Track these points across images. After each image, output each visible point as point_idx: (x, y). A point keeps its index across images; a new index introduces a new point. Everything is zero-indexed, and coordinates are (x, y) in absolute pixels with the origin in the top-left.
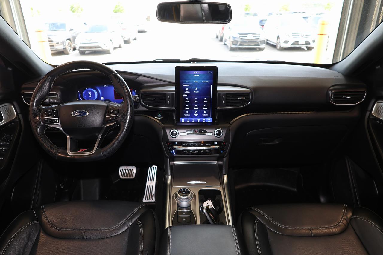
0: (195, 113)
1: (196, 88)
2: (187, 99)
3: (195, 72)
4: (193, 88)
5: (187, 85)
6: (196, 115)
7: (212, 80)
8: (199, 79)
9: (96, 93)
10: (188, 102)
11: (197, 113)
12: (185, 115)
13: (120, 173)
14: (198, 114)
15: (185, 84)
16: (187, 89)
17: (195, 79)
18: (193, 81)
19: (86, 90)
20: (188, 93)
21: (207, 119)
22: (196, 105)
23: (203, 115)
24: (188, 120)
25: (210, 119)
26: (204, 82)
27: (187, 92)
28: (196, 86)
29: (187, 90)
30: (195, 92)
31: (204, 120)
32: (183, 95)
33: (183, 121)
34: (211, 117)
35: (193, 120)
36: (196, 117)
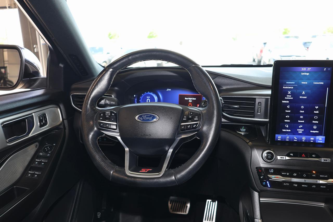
0: (299, 128)
1: (304, 92)
2: (288, 107)
3: (304, 69)
4: (298, 91)
5: (289, 88)
6: (300, 131)
7: (330, 81)
8: (309, 79)
9: (156, 98)
10: (290, 111)
11: (301, 128)
12: (283, 130)
13: (170, 205)
14: (303, 130)
15: (287, 86)
16: (289, 93)
17: (302, 79)
18: (300, 81)
19: (145, 94)
20: (290, 98)
21: (317, 139)
22: (302, 117)
23: (311, 131)
24: (288, 138)
25: (322, 138)
26: (315, 83)
27: (289, 97)
28: (304, 89)
29: (289, 94)
30: (301, 97)
31: (312, 139)
32: (283, 102)
33: (279, 139)
34: (324, 136)
35: (295, 138)
36: (300, 134)
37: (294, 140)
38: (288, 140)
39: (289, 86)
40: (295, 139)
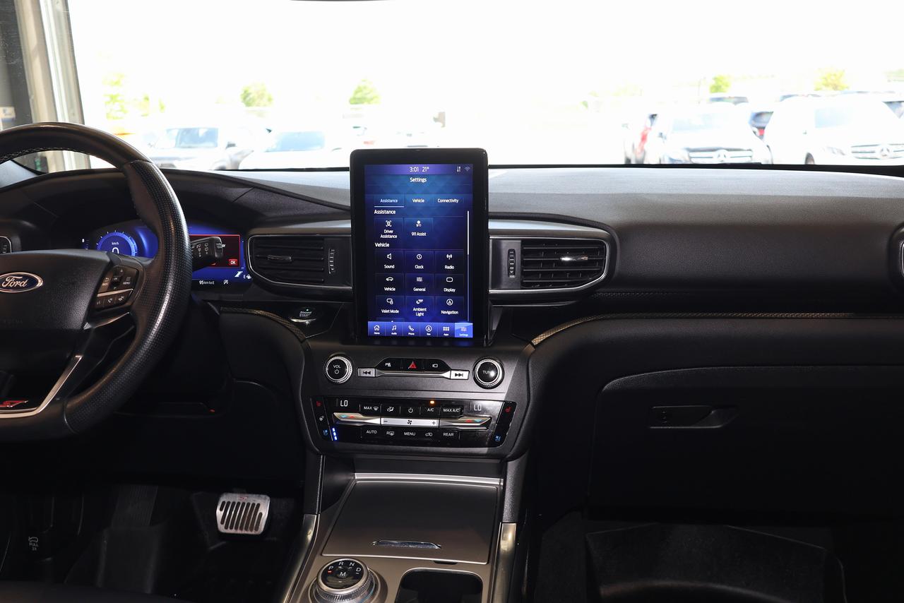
0: (417, 306)
1: (419, 222)
2: (389, 256)
3: (414, 169)
4: (407, 220)
5: (388, 212)
6: (420, 311)
7: (472, 195)
8: (426, 192)
9: (133, 245)
10: (393, 267)
11: (421, 306)
12: (384, 311)
13: (219, 513)
14: (425, 310)
15: (383, 209)
16: (389, 224)
17: (414, 193)
18: (408, 197)
19: (106, 237)
20: (391, 237)
21: (456, 328)
22: (419, 279)
23: (443, 312)
24: (394, 328)
25: (468, 328)
26: (442, 201)
27: (388, 234)
28: (419, 216)
29: (389, 228)
30: (413, 234)
31: (446, 329)
32: (378, 245)
33: (377, 331)
34: (469, 322)
35: (411, 328)
36: (420, 319)
37: (409, 333)
38: (395, 334)
39: (386, 208)
40: (411, 332)
